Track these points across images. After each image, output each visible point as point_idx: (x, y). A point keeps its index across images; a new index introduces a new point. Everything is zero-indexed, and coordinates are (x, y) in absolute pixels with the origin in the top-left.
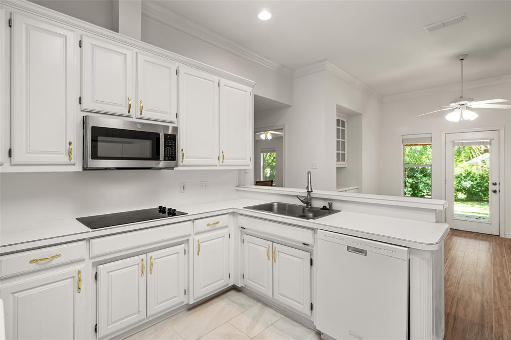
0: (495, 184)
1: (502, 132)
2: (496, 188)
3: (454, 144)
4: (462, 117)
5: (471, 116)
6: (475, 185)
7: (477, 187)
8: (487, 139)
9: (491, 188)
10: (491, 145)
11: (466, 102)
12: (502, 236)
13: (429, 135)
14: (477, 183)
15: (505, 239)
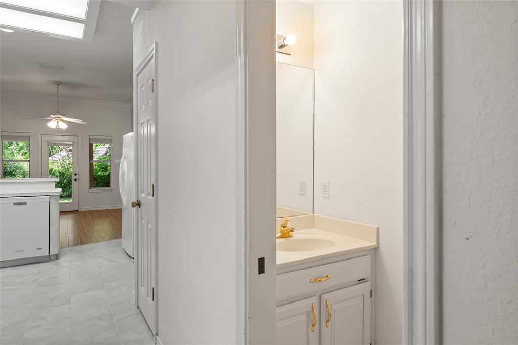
0: (76, 174)
1: (80, 137)
2: (76, 177)
3: (48, 144)
4: (57, 126)
5: (63, 126)
8: (71, 141)
9: (74, 177)
10: (73, 146)
11: (61, 116)
12: (80, 210)
13: (28, 134)
15: (82, 212)
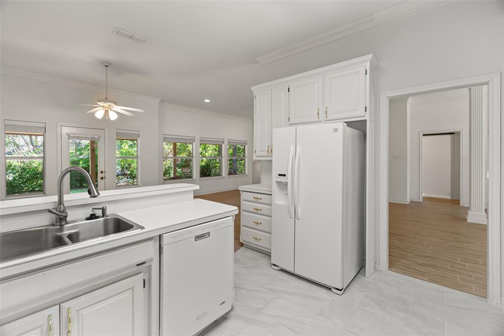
2: (103, 175)
6: (17, 177)
7: (19, 179)
13: (42, 125)
14: (19, 175)
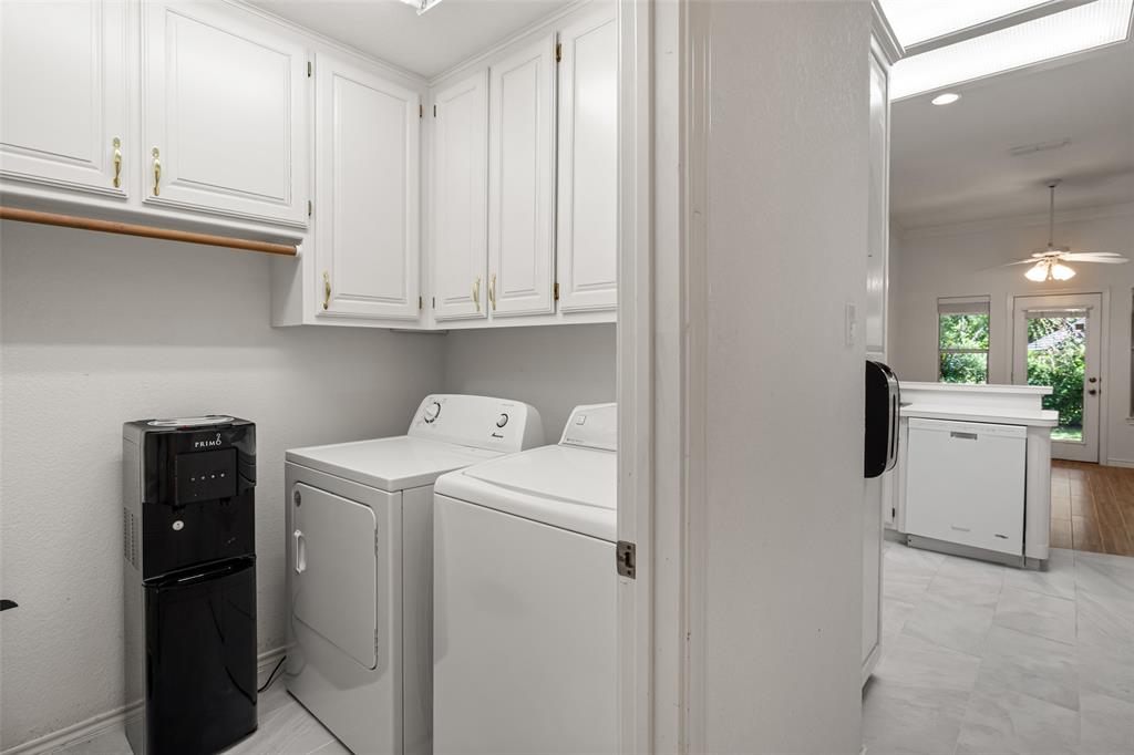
0: (1093, 380)
1: (1106, 296)
2: (1094, 386)
3: (1028, 316)
4: (1050, 274)
5: (1064, 274)
8: (1083, 306)
9: (1088, 386)
10: (1088, 317)
11: (1058, 253)
12: (1102, 463)
13: (986, 299)
15: (1107, 468)
